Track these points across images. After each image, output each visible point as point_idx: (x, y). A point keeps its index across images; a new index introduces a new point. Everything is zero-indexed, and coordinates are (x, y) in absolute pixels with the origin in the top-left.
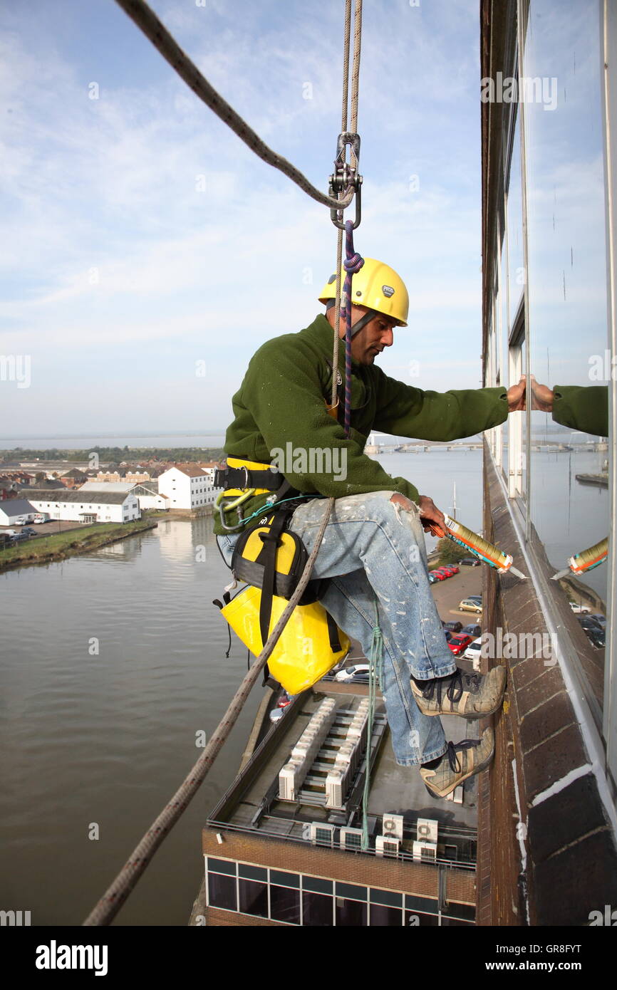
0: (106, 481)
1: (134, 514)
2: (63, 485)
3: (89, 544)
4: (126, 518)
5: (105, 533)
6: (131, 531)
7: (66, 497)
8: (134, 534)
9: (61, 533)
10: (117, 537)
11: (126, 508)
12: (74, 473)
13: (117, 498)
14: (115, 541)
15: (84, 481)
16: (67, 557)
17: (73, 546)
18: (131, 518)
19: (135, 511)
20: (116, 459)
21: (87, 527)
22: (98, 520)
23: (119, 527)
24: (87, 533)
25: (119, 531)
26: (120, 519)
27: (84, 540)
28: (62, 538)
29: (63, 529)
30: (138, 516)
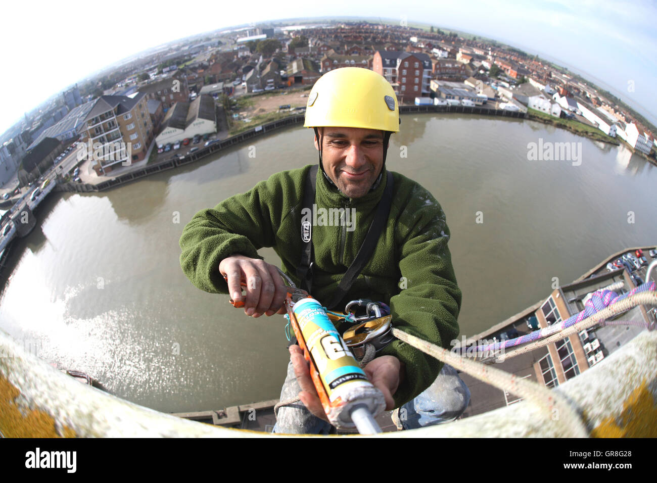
0: (608, 111)
1: (613, 134)
2: (591, 103)
3: (592, 136)
4: (610, 134)
5: (600, 135)
6: (609, 141)
7: (591, 109)
8: (610, 143)
9: (584, 124)
10: (603, 140)
11: (611, 129)
12: (597, 99)
13: (610, 123)
14: (602, 141)
15: (600, 105)
16: (583, 136)
17: (587, 133)
18: (611, 135)
19: (614, 133)
20: (615, 103)
21: (594, 128)
22: (599, 128)
23: (605, 136)
24: (593, 130)
25: (605, 138)
26: (607, 133)
27: (592, 133)
28: (584, 126)
29: (586, 123)
30: (614, 136)
